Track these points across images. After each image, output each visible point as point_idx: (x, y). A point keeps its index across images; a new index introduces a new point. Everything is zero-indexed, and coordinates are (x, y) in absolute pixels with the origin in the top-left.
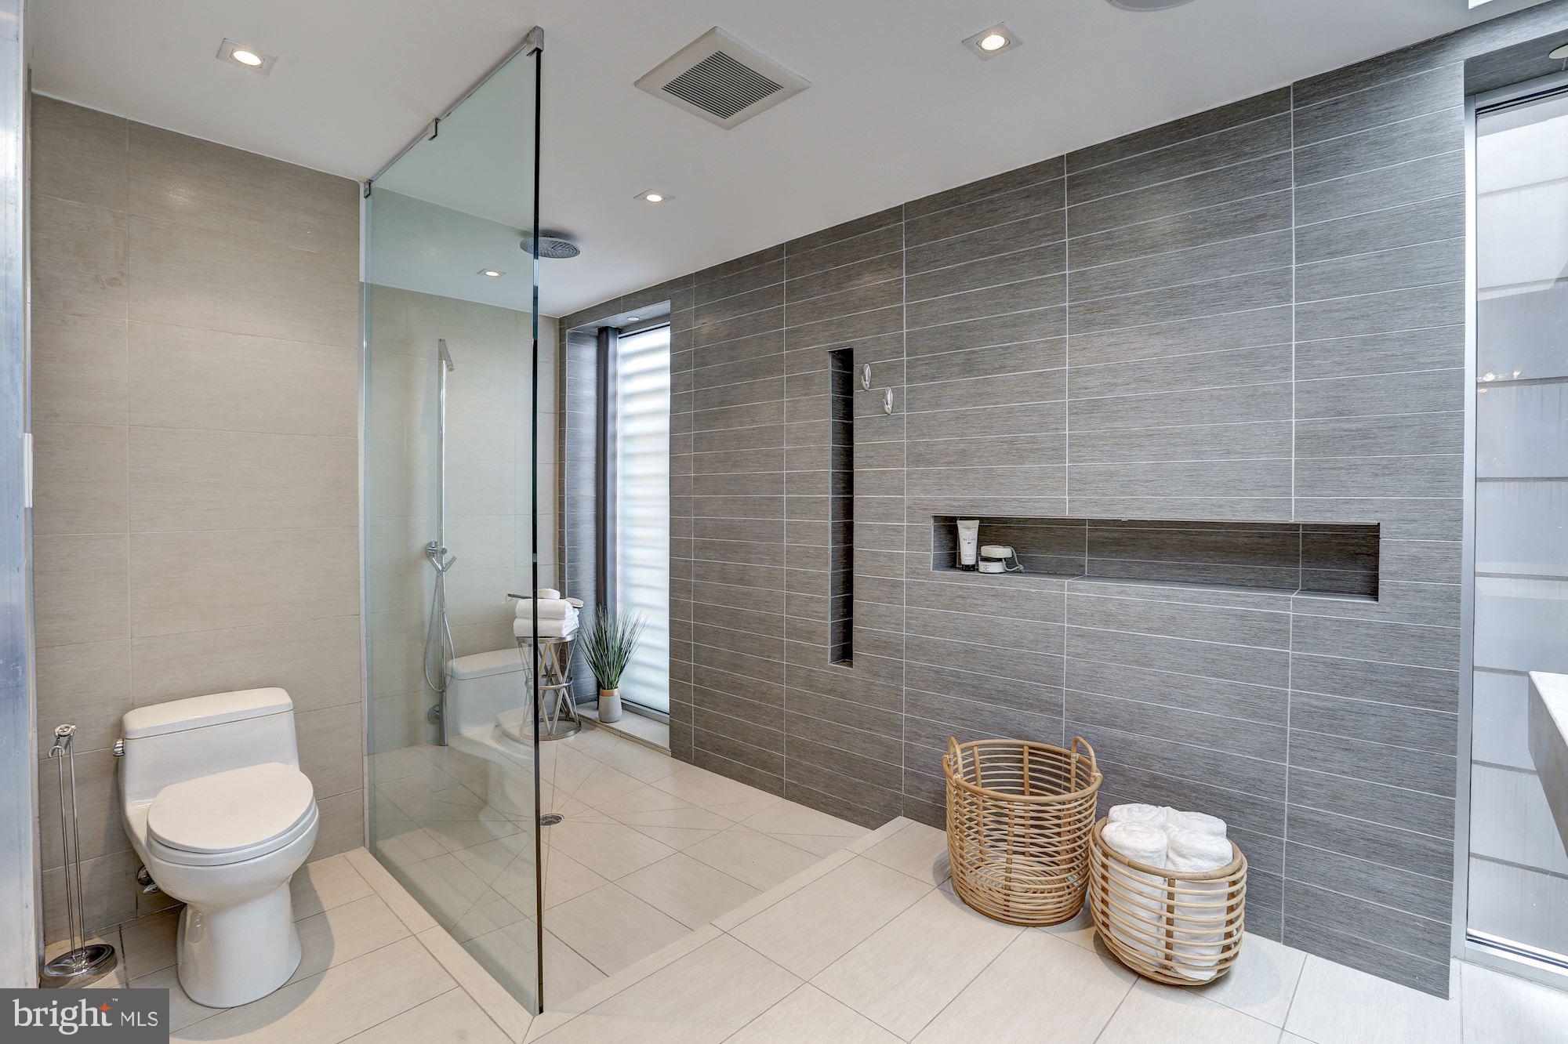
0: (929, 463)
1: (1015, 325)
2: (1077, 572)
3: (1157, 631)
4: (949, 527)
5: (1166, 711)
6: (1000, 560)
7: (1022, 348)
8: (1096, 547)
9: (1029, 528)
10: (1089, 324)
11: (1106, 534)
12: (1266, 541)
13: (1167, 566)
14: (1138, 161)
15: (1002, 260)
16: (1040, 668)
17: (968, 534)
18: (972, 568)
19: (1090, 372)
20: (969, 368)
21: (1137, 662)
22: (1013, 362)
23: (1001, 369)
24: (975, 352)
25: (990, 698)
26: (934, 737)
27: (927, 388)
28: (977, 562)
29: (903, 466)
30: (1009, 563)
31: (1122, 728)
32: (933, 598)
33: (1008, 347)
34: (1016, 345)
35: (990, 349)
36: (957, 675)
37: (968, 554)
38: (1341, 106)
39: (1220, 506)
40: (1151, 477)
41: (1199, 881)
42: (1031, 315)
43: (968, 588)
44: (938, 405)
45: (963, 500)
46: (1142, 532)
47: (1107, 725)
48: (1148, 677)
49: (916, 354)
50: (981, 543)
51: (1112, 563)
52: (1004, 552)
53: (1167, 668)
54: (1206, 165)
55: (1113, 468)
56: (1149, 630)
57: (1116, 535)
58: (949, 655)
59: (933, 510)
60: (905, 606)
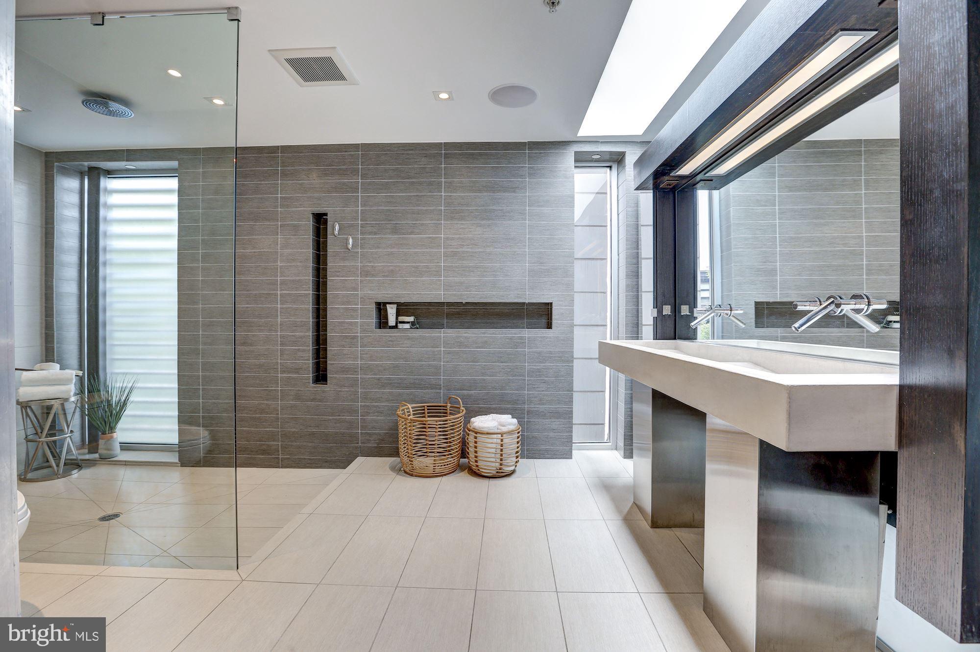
0: (373, 276)
1: (419, 214)
2: (441, 326)
3: (480, 347)
4: (381, 308)
5: (484, 380)
6: (408, 322)
7: (422, 225)
8: (449, 316)
9: (418, 308)
10: (452, 218)
11: (454, 310)
12: (514, 311)
13: (479, 323)
14: (473, 154)
15: (413, 183)
16: (430, 370)
17: (391, 311)
18: (396, 327)
19: (453, 239)
20: (395, 230)
21: (473, 361)
22: (417, 231)
23: (412, 233)
24: (399, 224)
25: (407, 388)
26: (378, 412)
27: (372, 238)
28: (397, 324)
29: (358, 277)
30: (413, 324)
31: (467, 390)
32: (376, 343)
33: (415, 223)
34: (419, 223)
35: (406, 223)
36: (389, 379)
37: (392, 321)
39: (503, 296)
40: (477, 284)
41: (510, 433)
42: (426, 210)
43: (395, 336)
44: (378, 248)
45: (392, 294)
46: (469, 309)
47: (461, 390)
48: (477, 367)
49: (366, 221)
50: (398, 314)
51: (456, 323)
52: (411, 319)
53: (484, 362)
54: (498, 163)
55: (462, 280)
56: (477, 347)
57: (457, 310)
58: (385, 370)
59: (375, 299)
60: (359, 348)
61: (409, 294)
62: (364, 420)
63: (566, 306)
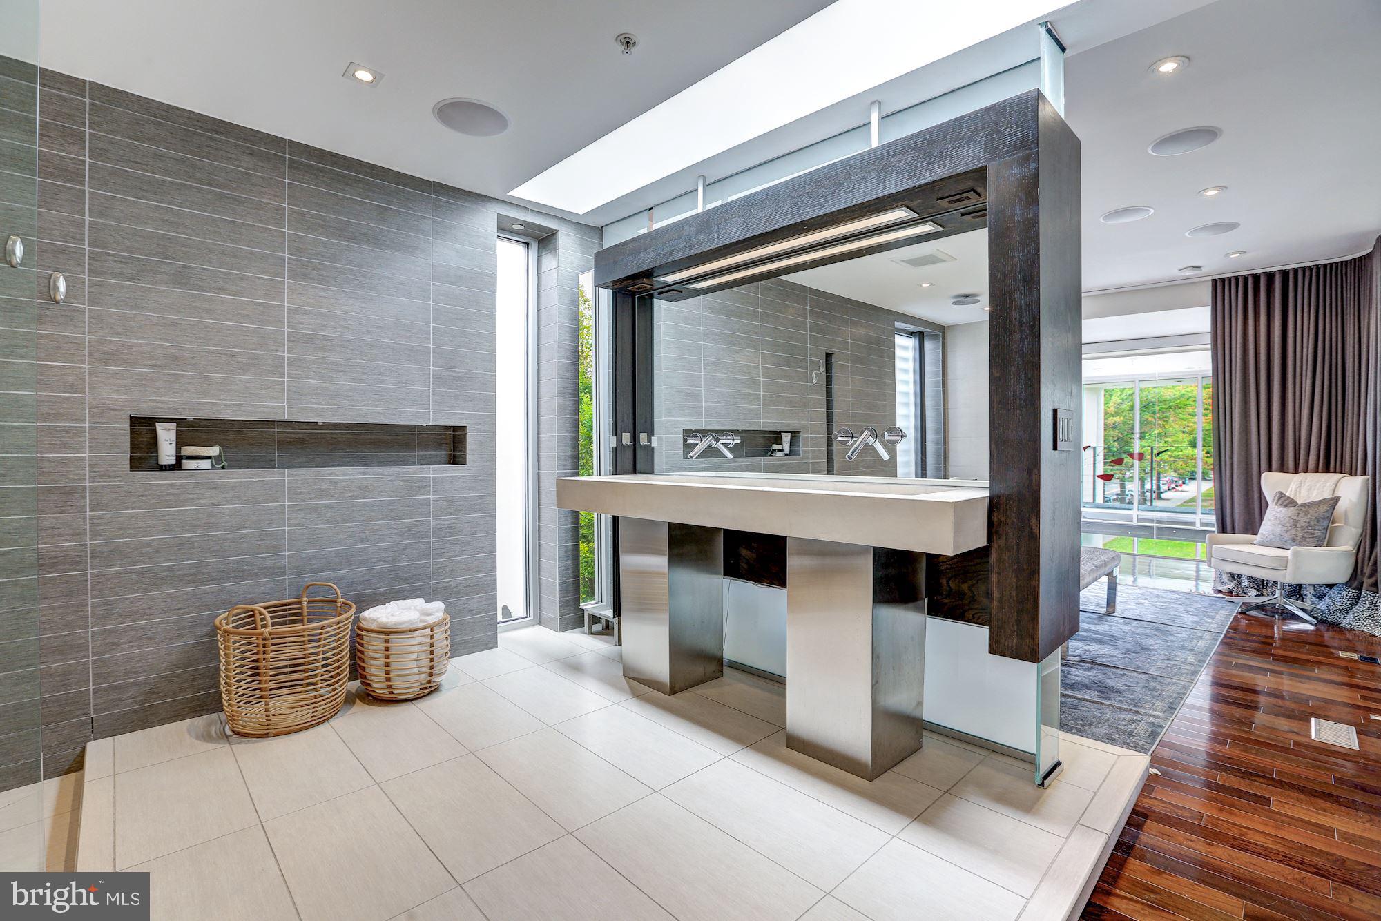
0: (125, 363)
1: (235, 256)
2: (270, 464)
3: (356, 497)
4: (143, 428)
5: (364, 549)
6: (209, 457)
7: (242, 278)
8: (284, 445)
9: (218, 431)
10: (305, 277)
11: (293, 436)
12: (399, 438)
13: (340, 456)
14: (344, 176)
15: (222, 196)
16: (263, 542)
17: (166, 437)
18: (177, 466)
19: (305, 313)
20: (180, 278)
21: (344, 521)
22: (233, 288)
23: (219, 290)
24: (189, 267)
25: (212, 580)
26: (140, 638)
27: (122, 287)
28: (179, 458)
29: (84, 363)
30: (218, 459)
31: (334, 569)
32: (133, 499)
33: (227, 273)
34: (236, 274)
35: (208, 270)
36: (170, 569)
37: (167, 453)
38: (453, 206)
39: (394, 414)
40: (350, 394)
42: (252, 253)
43: (182, 484)
44: (138, 307)
45: (175, 402)
46: (321, 433)
47: (323, 571)
48: (352, 530)
49: (105, 248)
50: (180, 443)
51: (298, 457)
52: (214, 451)
53: (364, 520)
55: (324, 385)
56: (351, 497)
57: (301, 436)
58: (157, 552)
59: (130, 411)
60: (88, 513)
61: (214, 404)
62: (103, 661)
63: (485, 431)
